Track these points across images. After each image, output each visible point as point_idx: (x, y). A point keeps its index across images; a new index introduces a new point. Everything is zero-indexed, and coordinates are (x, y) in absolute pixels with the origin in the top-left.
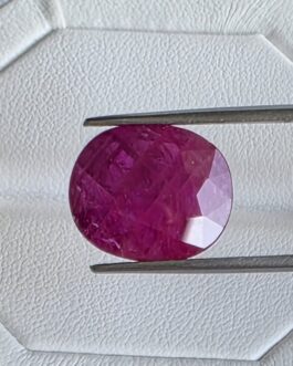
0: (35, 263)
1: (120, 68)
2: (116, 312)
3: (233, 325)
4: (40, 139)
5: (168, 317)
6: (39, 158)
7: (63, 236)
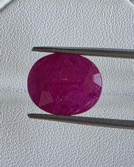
0: (6, 129)
1: (51, 19)
2: (50, 155)
3: (113, 162)
4: (8, 59)
5: (78, 158)
6: (8, 70)
7: (21, 113)
